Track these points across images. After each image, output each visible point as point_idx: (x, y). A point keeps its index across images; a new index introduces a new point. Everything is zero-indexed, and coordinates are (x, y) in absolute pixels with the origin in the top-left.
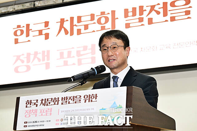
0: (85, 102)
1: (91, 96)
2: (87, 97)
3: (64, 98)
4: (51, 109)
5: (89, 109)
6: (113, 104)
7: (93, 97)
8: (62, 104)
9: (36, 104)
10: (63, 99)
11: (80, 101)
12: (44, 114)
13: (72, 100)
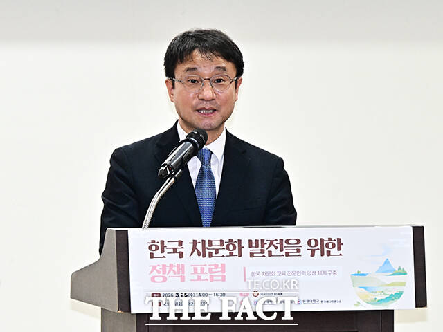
0: (313, 255)
1: (325, 243)
2: (316, 245)
3: (254, 241)
4: (223, 265)
5: (325, 273)
6: (383, 265)
7: (330, 245)
8: (252, 255)
9: (178, 250)
10: (254, 245)
11: (299, 251)
12: (203, 276)
13: (279, 249)
